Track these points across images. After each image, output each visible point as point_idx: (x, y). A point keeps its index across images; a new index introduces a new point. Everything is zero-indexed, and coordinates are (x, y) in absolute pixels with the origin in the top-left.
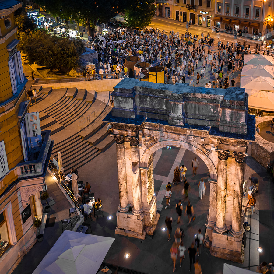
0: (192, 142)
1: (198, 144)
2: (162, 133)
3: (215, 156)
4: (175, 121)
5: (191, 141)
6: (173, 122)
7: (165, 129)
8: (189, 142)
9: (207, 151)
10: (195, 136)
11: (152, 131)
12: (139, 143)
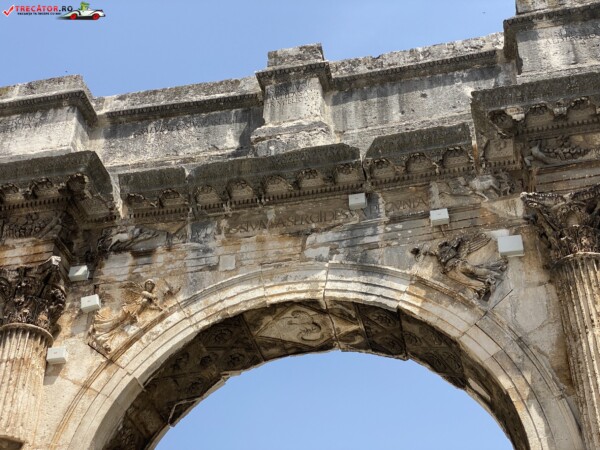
1: (416, 252)
2: (207, 251)
3: (531, 291)
4: (284, 138)
5: (375, 246)
6: (272, 148)
7: (228, 232)
8: (364, 257)
9: (472, 275)
10: (394, 220)
11: (149, 253)
12: (56, 331)
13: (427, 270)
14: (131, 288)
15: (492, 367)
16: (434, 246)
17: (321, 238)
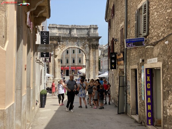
0: (79, 45)
1: (81, 45)
3: (88, 49)
4: (73, 35)
7: (69, 41)
9: (85, 47)
10: (80, 42)
12: (58, 47)
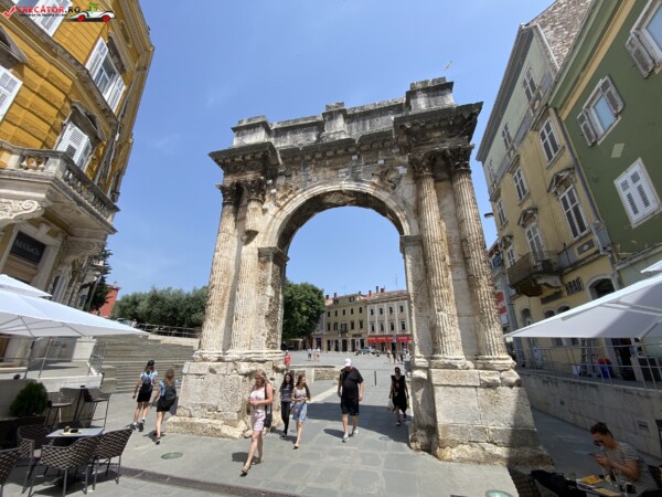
1: (373, 174)
2: (308, 175)
3: (408, 186)
4: (332, 136)
5: (360, 173)
6: (328, 140)
7: (314, 169)
8: (357, 176)
9: (390, 182)
10: (366, 164)
11: (290, 176)
12: (264, 200)
13: (376, 181)
14: (285, 187)
15: (394, 210)
16: (378, 172)
17: (343, 170)
